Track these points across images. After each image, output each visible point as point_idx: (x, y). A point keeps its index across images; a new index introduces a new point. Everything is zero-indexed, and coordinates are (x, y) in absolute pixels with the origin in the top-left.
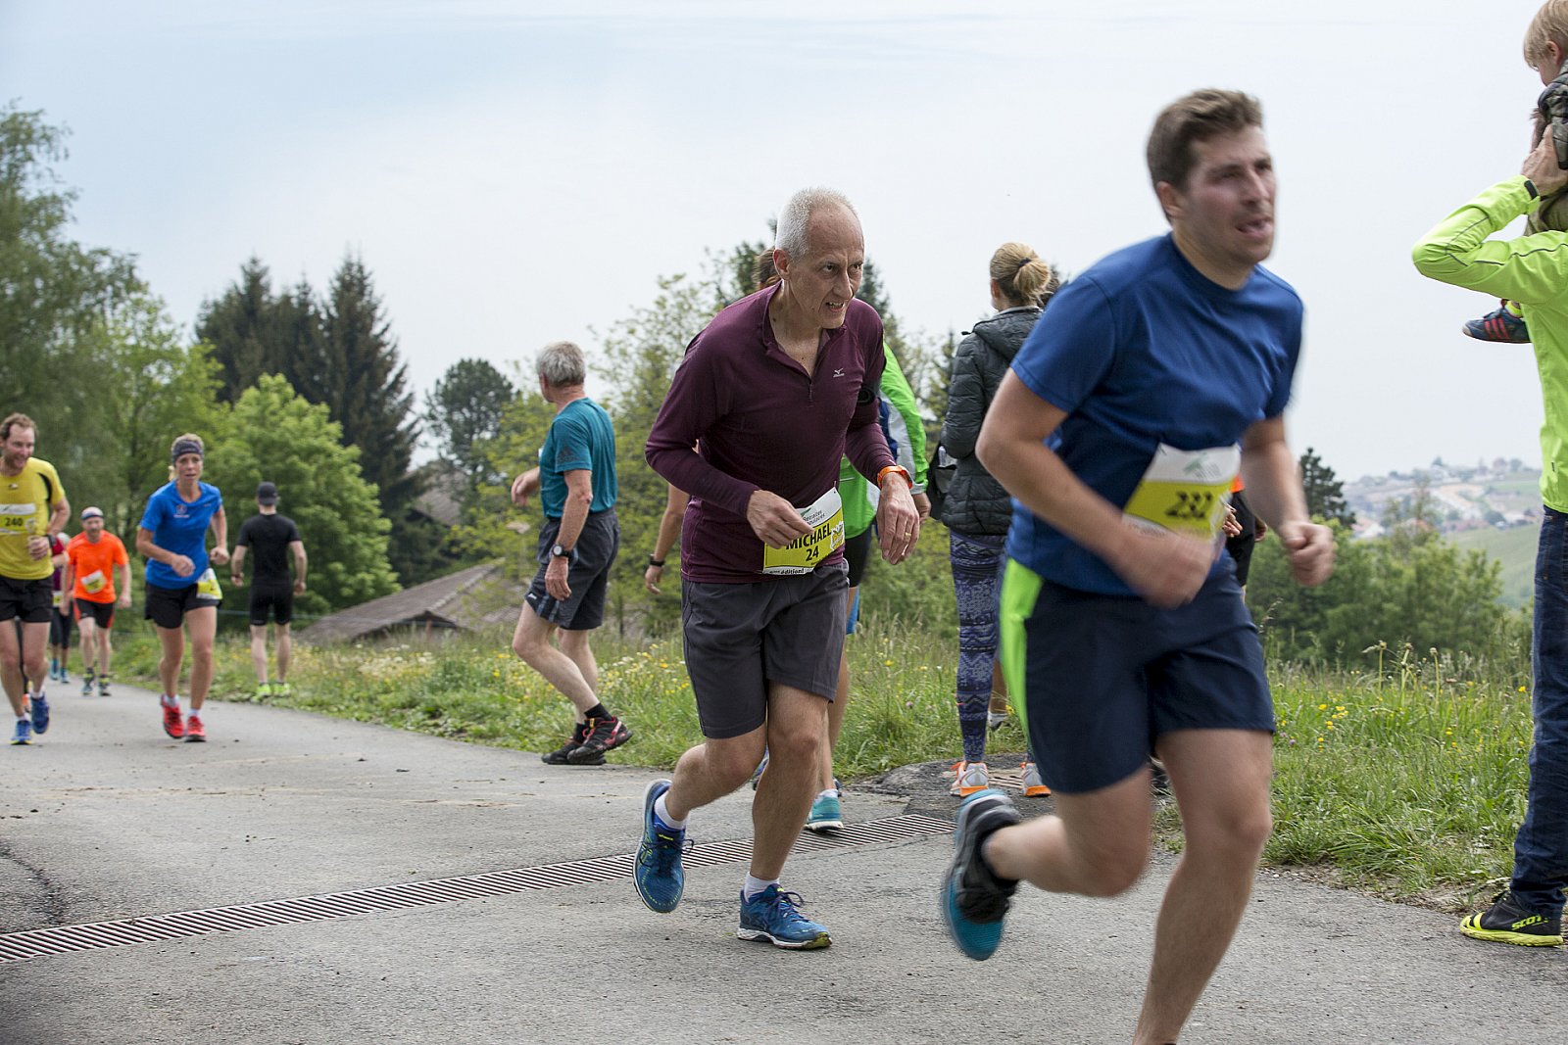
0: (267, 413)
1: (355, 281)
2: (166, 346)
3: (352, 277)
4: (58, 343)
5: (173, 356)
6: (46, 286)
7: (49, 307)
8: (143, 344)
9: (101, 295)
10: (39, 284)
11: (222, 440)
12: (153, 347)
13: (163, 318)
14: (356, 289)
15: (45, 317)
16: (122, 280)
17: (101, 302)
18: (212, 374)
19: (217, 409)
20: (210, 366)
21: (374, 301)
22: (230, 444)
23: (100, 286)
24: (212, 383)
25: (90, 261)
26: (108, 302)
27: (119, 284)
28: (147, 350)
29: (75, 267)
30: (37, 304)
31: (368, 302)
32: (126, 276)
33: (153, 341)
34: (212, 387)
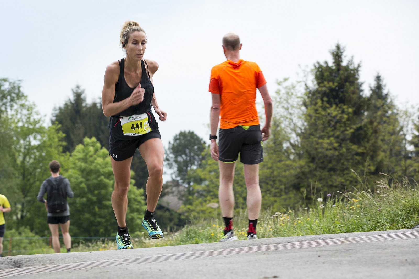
0: (88, 156)
2: (37, 126)
5: (41, 131)
18: (60, 139)
19: (63, 156)
20: (59, 135)
22: (71, 172)
24: (60, 143)
26: (8, 104)
27: (13, 95)
28: (28, 129)
34: (61, 145)
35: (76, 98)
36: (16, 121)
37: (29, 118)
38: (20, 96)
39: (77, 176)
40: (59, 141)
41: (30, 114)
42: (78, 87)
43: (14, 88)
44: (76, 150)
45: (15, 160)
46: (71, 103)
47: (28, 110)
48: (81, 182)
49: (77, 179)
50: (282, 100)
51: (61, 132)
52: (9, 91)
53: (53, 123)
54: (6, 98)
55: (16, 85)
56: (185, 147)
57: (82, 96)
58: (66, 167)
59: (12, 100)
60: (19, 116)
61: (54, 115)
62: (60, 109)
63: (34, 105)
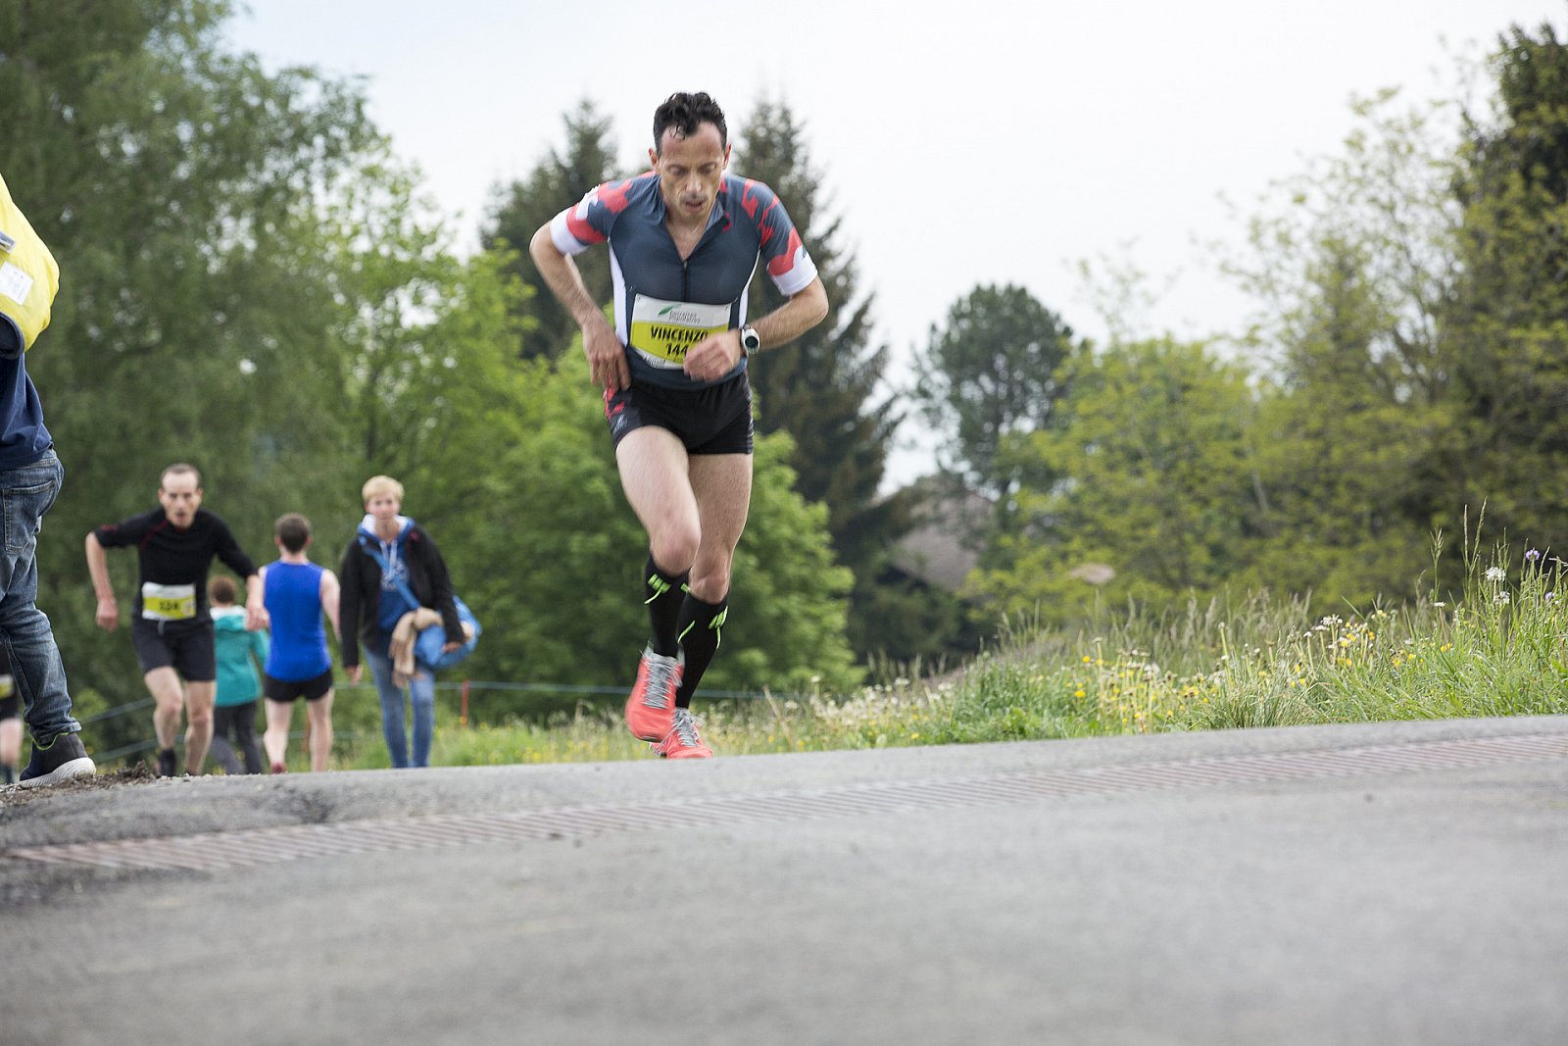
1: (776, 139)
2: (428, 253)
3: (770, 131)
4: (226, 245)
5: (440, 272)
6: (199, 138)
7: (207, 175)
8: (384, 250)
9: (303, 152)
10: (185, 132)
11: (537, 426)
12: (403, 256)
13: (420, 201)
14: (778, 153)
15: (200, 198)
16: (342, 125)
17: (301, 166)
18: (513, 305)
19: (525, 371)
20: (511, 290)
21: (811, 175)
22: (551, 433)
23: (301, 137)
24: (514, 321)
25: (281, 89)
26: (317, 166)
27: (336, 132)
28: (392, 263)
29: (254, 101)
30: (183, 171)
31: (801, 177)
32: (350, 117)
33: (403, 245)
34: (515, 330)
35: (577, 146)
36: (346, 231)
37: (396, 222)
38: (361, 135)
39: (573, 448)
40: (510, 312)
41: (400, 208)
42: (586, 106)
43: (338, 104)
44: (573, 351)
45: (340, 384)
46: (559, 166)
47: (394, 191)
48: (591, 474)
49: (574, 459)
50: (1371, 172)
51: (516, 279)
52: (320, 118)
53: (488, 243)
54: (310, 144)
55: (346, 92)
56: (995, 345)
57: (603, 143)
58: (533, 415)
59: (333, 151)
60: (357, 214)
61: (494, 211)
62: (517, 188)
63: (417, 172)
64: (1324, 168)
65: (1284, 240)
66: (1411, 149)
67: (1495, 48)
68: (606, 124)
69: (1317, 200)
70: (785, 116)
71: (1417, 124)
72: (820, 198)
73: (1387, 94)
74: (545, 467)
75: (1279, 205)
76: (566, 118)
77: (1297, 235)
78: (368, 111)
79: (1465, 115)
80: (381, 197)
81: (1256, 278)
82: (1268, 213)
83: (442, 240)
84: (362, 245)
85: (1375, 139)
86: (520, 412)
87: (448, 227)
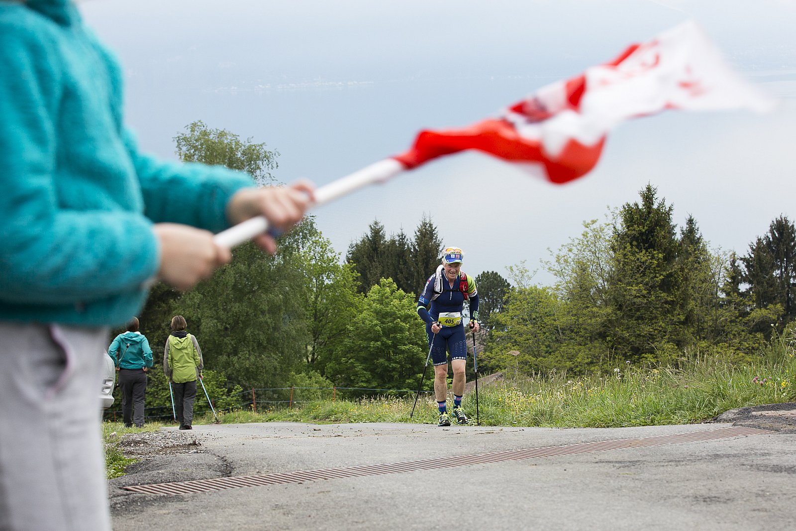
0: (384, 297)
1: (428, 232)
2: (331, 264)
3: (426, 230)
5: (335, 269)
8: (319, 263)
9: (297, 237)
12: (325, 265)
13: (329, 250)
14: (429, 236)
16: (307, 230)
17: (296, 241)
18: (355, 278)
19: (358, 296)
20: (354, 274)
21: (438, 242)
22: (365, 314)
24: (355, 283)
26: (300, 241)
28: (321, 267)
31: (435, 242)
32: (309, 227)
35: (373, 234)
36: (309, 258)
37: (322, 256)
38: (312, 232)
39: (371, 318)
41: (324, 252)
43: (306, 224)
44: (371, 291)
46: (368, 239)
47: (322, 248)
49: (371, 321)
51: (356, 271)
52: (301, 228)
54: (298, 235)
55: (308, 221)
57: (381, 233)
58: (360, 309)
59: (304, 237)
61: (350, 252)
62: (357, 245)
64: (577, 242)
65: (566, 261)
66: (600, 237)
67: (622, 209)
68: (382, 228)
69: (575, 250)
70: (431, 225)
71: (602, 230)
72: (440, 248)
73: (594, 222)
74: (363, 323)
75: (565, 251)
76: (370, 226)
77: (570, 260)
78: (314, 225)
79: (614, 228)
80: (318, 249)
81: (558, 272)
82: (562, 254)
83: (335, 261)
84: (313, 262)
85: (591, 234)
86: (356, 308)
87: (337, 257)
